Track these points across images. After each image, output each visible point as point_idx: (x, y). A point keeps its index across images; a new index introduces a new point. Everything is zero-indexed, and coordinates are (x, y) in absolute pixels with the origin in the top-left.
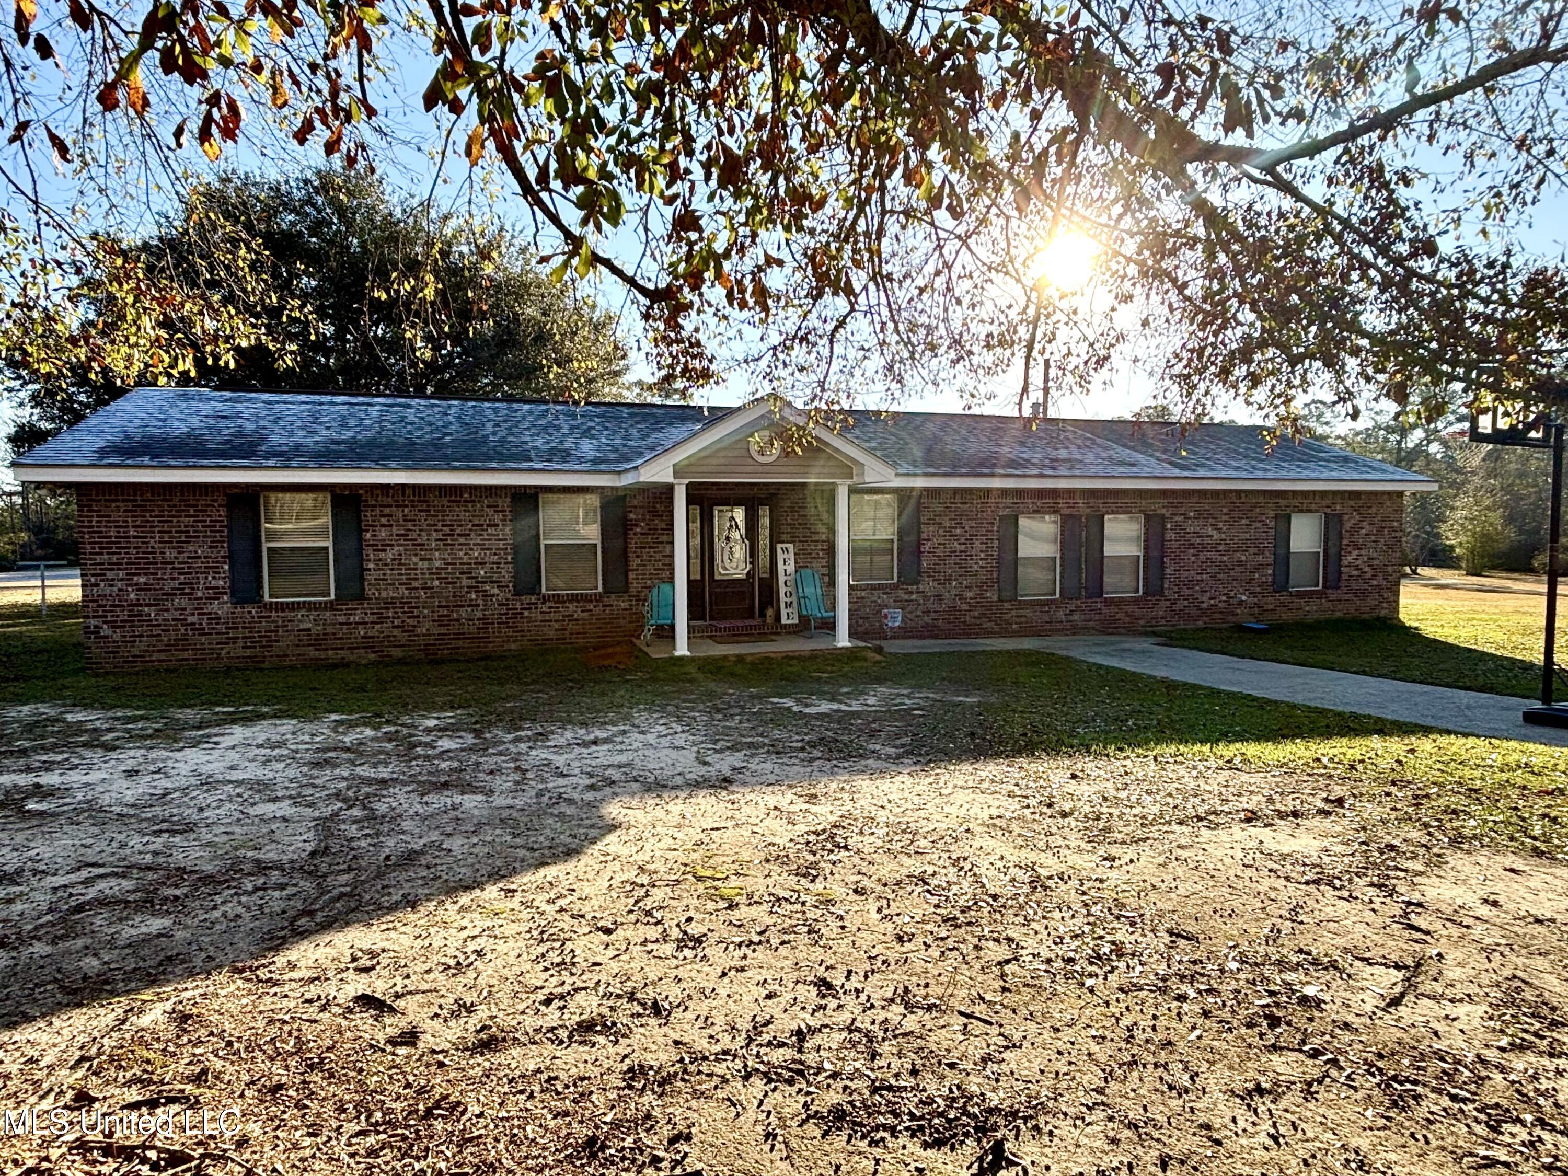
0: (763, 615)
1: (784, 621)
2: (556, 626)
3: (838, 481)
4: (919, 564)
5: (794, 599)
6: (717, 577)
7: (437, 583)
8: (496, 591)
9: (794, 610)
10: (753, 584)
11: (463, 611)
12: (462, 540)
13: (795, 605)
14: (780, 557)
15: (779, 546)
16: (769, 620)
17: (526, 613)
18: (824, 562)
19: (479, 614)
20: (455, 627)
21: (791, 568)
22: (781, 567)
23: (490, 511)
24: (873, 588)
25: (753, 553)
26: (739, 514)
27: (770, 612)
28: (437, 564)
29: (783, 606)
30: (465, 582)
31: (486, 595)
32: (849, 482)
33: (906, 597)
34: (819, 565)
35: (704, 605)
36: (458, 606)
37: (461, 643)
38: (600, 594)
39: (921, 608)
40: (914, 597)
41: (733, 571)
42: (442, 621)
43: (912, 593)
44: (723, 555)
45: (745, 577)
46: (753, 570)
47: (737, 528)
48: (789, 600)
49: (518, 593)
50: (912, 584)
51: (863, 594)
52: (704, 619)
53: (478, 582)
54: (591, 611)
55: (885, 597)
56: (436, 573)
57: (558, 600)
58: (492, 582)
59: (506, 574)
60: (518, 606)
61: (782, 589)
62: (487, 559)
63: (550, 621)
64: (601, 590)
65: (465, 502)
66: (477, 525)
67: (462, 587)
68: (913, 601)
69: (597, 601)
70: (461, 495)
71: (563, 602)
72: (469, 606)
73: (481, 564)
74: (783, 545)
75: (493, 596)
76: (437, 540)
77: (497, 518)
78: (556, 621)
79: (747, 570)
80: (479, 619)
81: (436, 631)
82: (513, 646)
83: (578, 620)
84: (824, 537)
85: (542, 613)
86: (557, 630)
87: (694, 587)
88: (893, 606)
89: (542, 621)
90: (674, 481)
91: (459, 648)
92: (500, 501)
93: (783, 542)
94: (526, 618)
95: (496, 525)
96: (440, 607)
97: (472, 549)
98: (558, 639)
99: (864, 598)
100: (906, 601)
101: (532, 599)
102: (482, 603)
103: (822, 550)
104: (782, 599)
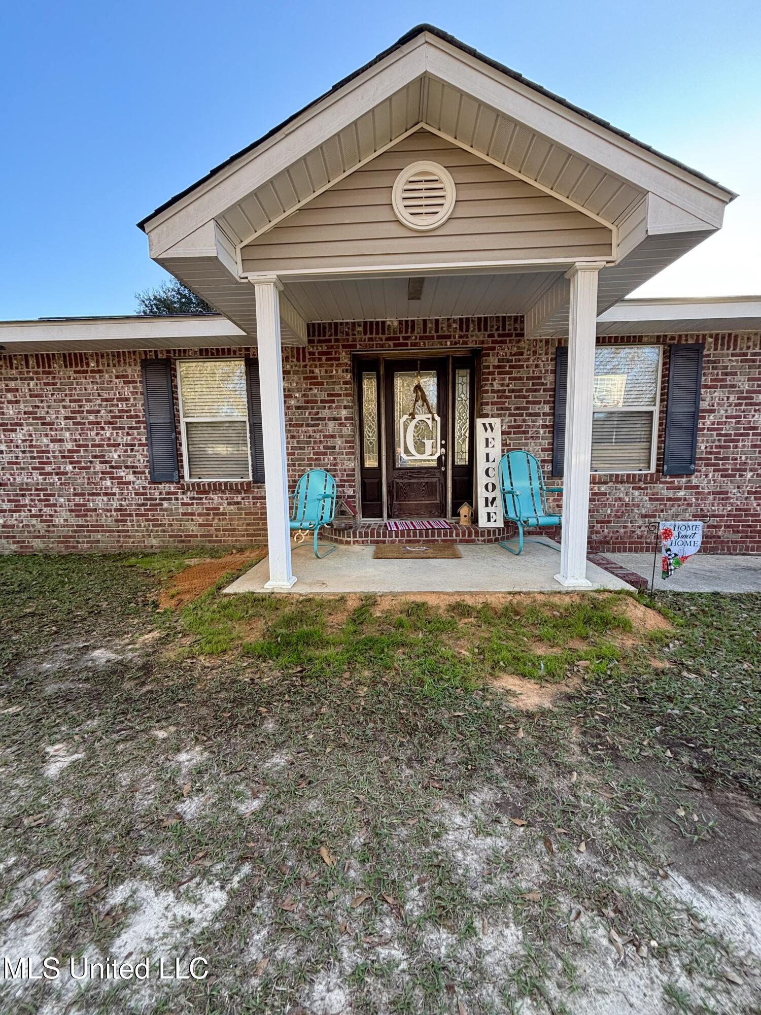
0: (456, 514)
1: (483, 523)
2: (201, 520)
3: (580, 262)
4: (693, 446)
5: (497, 493)
6: (398, 465)
7: (69, 468)
8: (131, 478)
9: (497, 510)
10: (445, 474)
11: (100, 502)
12: (92, 418)
13: (499, 501)
14: (481, 435)
15: (479, 422)
16: (464, 521)
17: (166, 504)
18: (545, 443)
19: (115, 504)
20: (92, 519)
21: (496, 451)
22: (481, 450)
23: (119, 383)
24: (618, 479)
25: (447, 433)
26: (430, 384)
27: (464, 510)
28: (69, 446)
29: (481, 503)
30: (99, 467)
31: (122, 483)
32: (600, 261)
33: (671, 494)
34: (537, 448)
35: (380, 499)
36: (93, 494)
37: (99, 536)
38: (249, 484)
39: (692, 510)
40: (681, 494)
41: (419, 457)
42: (79, 510)
43: (680, 488)
44: (406, 435)
45: (434, 464)
46: (446, 455)
47: (425, 400)
48: (490, 496)
49: (153, 481)
50: (681, 476)
51: (603, 488)
52: (381, 516)
53: (112, 467)
54: (238, 503)
55: (636, 493)
56: (68, 456)
57: (202, 490)
58: (127, 467)
59: (141, 458)
60: (157, 495)
61: (481, 480)
62: (119, 440)
63: (193, 514)
64: (251, 479)
65: (93, 371)
66: (107, 400)
67: (96, 473)
68: (679, 499)
69: (246, 492)
70: (88, 364)
71: (205, 492)
72: (106, 494)
73: (114, 446)
74: (486, 421)
75: (129, 483)
76: (66, 418)
77: (127, 391)
78: (199, 515)
79: (438, 455)
80: (116, 510)
81: (73, 521)
82: (154, 542)
83: (224, 514)
84: (547, 409)
85: (183, 504)
86: (200, 525)
87: (370, 479)
88: (648, 506)
89: (184, 514)
90: (252, 277)
91: (98, 541)
92: (129, 371)
93: (486, 416)
94: (166, 510)
95: (127, 399)
96: (75, 495)
97: (103, 429)
98: (201, 536)
99: (604, 494)
100: (669, 499)
101: (172, 487)
102: (118, 491)
103: (544, 426)
104: (481, 494)
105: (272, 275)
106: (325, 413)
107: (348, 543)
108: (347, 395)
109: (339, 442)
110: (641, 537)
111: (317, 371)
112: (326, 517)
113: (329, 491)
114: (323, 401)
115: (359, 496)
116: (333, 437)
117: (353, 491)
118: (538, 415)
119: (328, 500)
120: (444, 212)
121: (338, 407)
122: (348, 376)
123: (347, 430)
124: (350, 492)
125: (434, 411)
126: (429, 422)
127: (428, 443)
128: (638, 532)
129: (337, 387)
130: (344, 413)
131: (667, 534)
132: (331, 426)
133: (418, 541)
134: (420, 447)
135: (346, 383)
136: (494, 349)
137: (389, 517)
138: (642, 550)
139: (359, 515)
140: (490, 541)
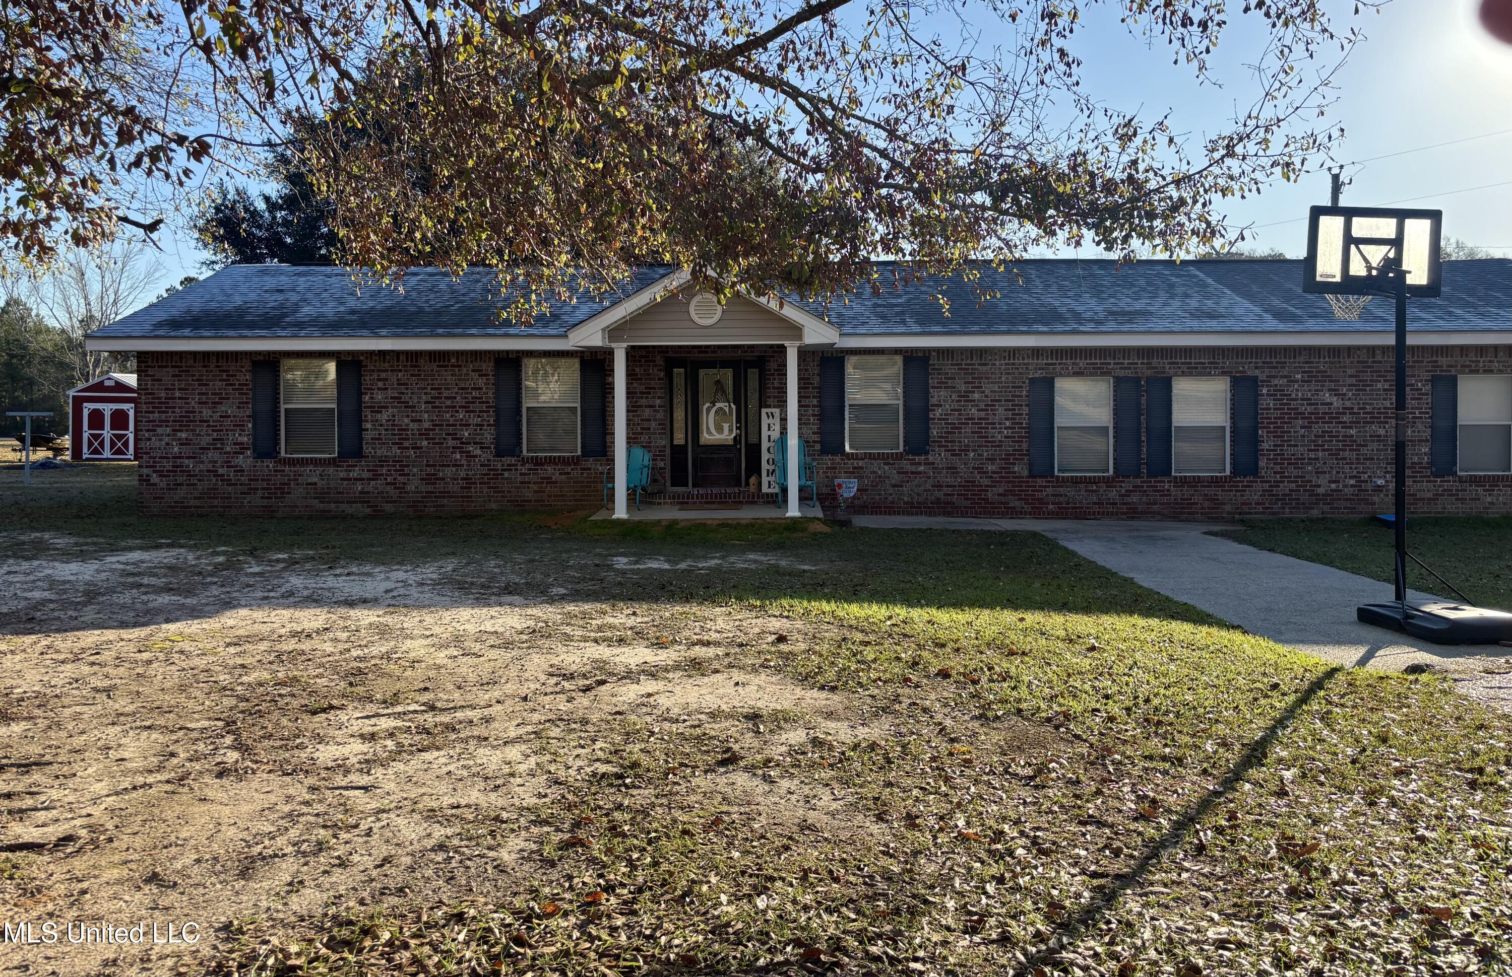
0: (747, 482)
1: (764, 489)
2: (535, 487)
3: (786, 343)
4: (928, 431)
6: (701, 442)
7: (425, 443)
8: (478, 452)
9: (776, 478)
10: (740, 449)
11: (449, 472)
12: (449, 403)
14: (765, 422)
15: (764, 411)
16: (752, 488)
17: (506, 474)
18: (815, 428)
19: (463, 474)
20: (440, 486)
21: (776, 434)
22: (765, 433)
23: (475, 375)
24: (871, 457)
25: (741, 417)
26: (727, 378)
27: (753, 480)
28: (426, 425)
29: (764, 473)
30: (451, 443)
31: (470, 456)
32: (797, 343)
34: (809, 432)
35: (687, 472)
36: (444, 466)
37: (445, 501)
38: (578, 457)
39: (931, 481)
40: (922, 468)
41: (718, 436)
42: (430, 479)
43: (920, 464)
44: (708, 420)
45: (731, 443)
46: (740, 436)
47: (724, 392)
48: (771, 468)
49: (499, 454)
50: (920, 454)
51: (861, 463)
52: (687, 485)
53: (462, 443)
54: (569, 473)
55: (887, 467)
56: (424, 434)
57: (538, 462)
58: (475, 443)
59: (488, 436)
60: (499, 467)
61: (765, 456)
62: (471, 421)
63: (529, 483)
64: (579, 453)
65: (452, 366)
66: (463, 389)
67: (448, 448)
68: (920, 473)
69: (575, 464)
70: (449, 361)
71: (542, 464)
72: (454, 466)
73: (465, 425)
74: (769, 410)
75: (476, 456)
76: (426, 403)
77: (481, 382)
78: (535, 483)
79: (734, 435)
80: (462, 479)
81: (424, 488)
82: (494, 506)
83: (556, 482)
84: (815, 402)
85: (521, 474)
86: (535, 492)
87: (678, 452)
88: (896, 478)
89: (521, 483)
90: (613, 345)
91: (444, 506)
92: (484, 366)
93: (769, 406)
94: (506, 479)
95: (480, 389)
96: (427, 466)
97: (457, 412)
98: (536, 501)
99: (862, 468)
100: (912, 473)
101: (513, 460)
102: (464, 462)
103: (813, 415)
104: (765, 466)
105: (625, 345)
106: (643, 402)
107: (660, 504)
108: (660, 388)
109: (653, 424)
110: (892, 503)
111: (637, 369)
112: (644, 482)
113: (646, 462)
114: (641, 393)
115: (668, 467)
116: (649, 420)
117: (665, 464)
118: (808, 406)
119: (645, 471)
120: (717, 317)
121: (654, 397)
122: (662, 374)
123: (660, 415)
124: (662, 464)
125: (731, 400)
126: (727, 409)
127: (726, 426)
128: (890, 498)
129: (653, 382)
130: (658, 402)
131: (840, 486)
132: (647, 412)
133: (714, 503)
134: (720, 429)
135: (660, 379)
136: (773, 357)
137: (694, 486)
138: (894, 513)
139: (668, 483)
140: (769, 503)
